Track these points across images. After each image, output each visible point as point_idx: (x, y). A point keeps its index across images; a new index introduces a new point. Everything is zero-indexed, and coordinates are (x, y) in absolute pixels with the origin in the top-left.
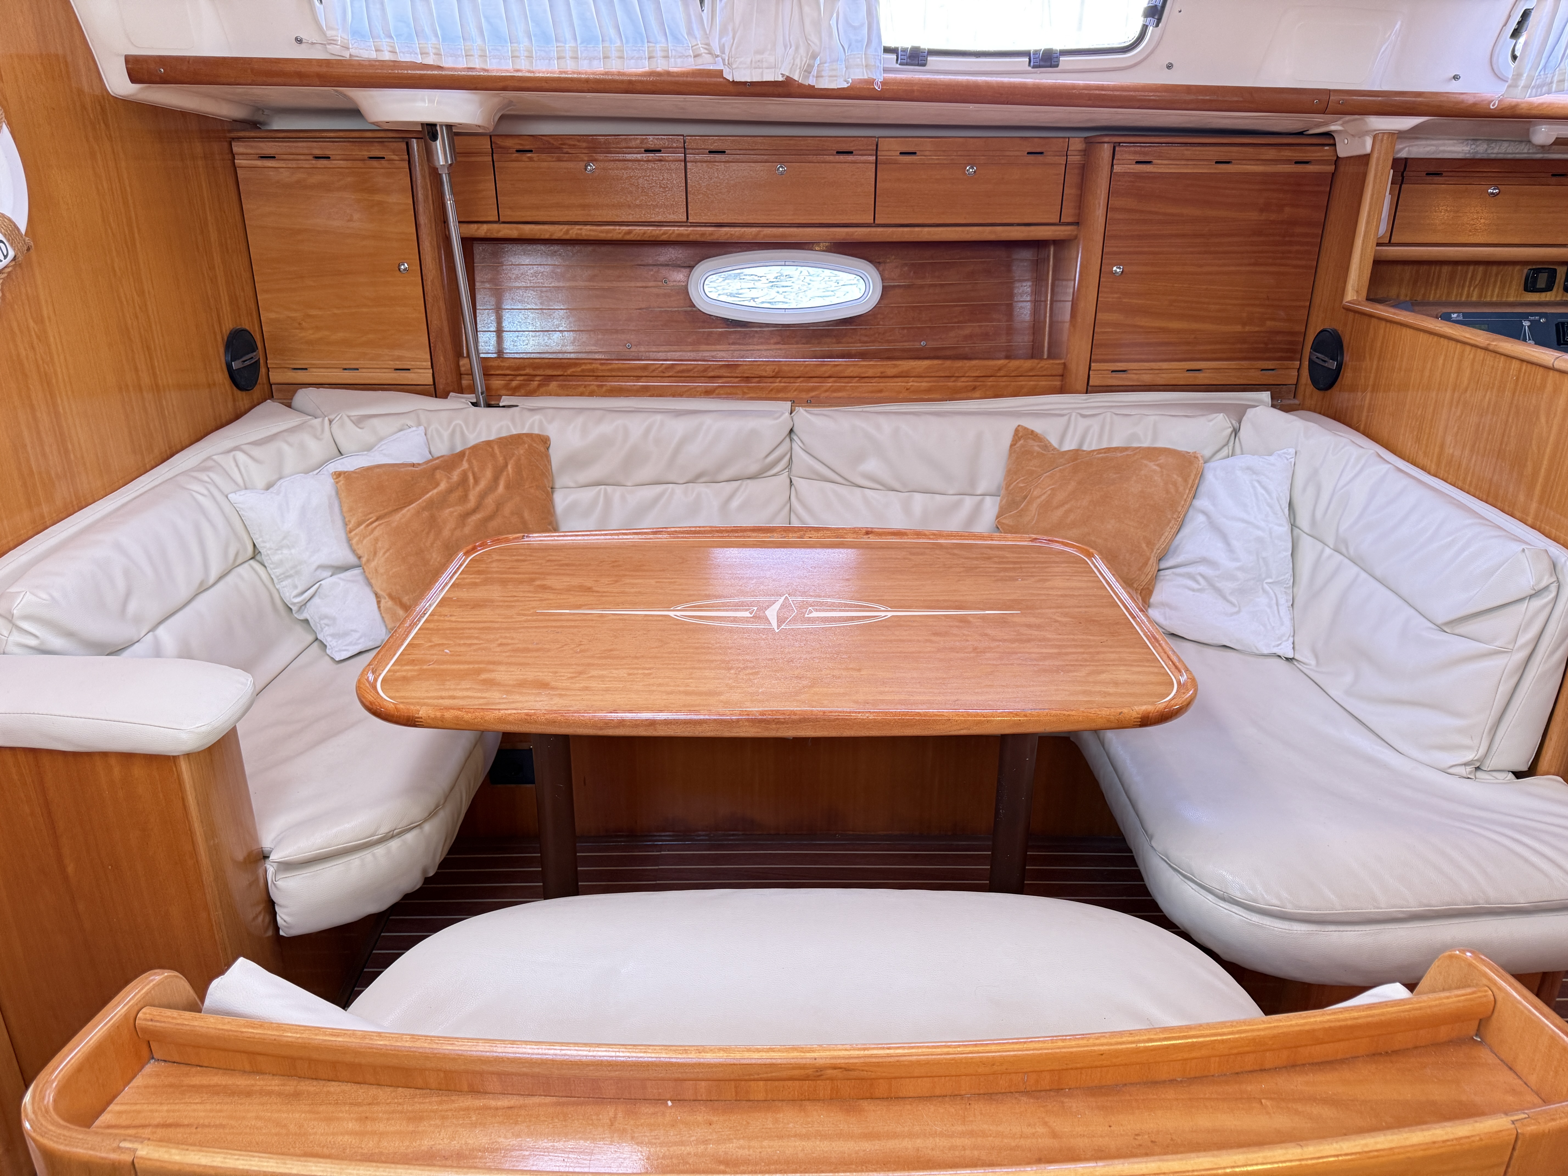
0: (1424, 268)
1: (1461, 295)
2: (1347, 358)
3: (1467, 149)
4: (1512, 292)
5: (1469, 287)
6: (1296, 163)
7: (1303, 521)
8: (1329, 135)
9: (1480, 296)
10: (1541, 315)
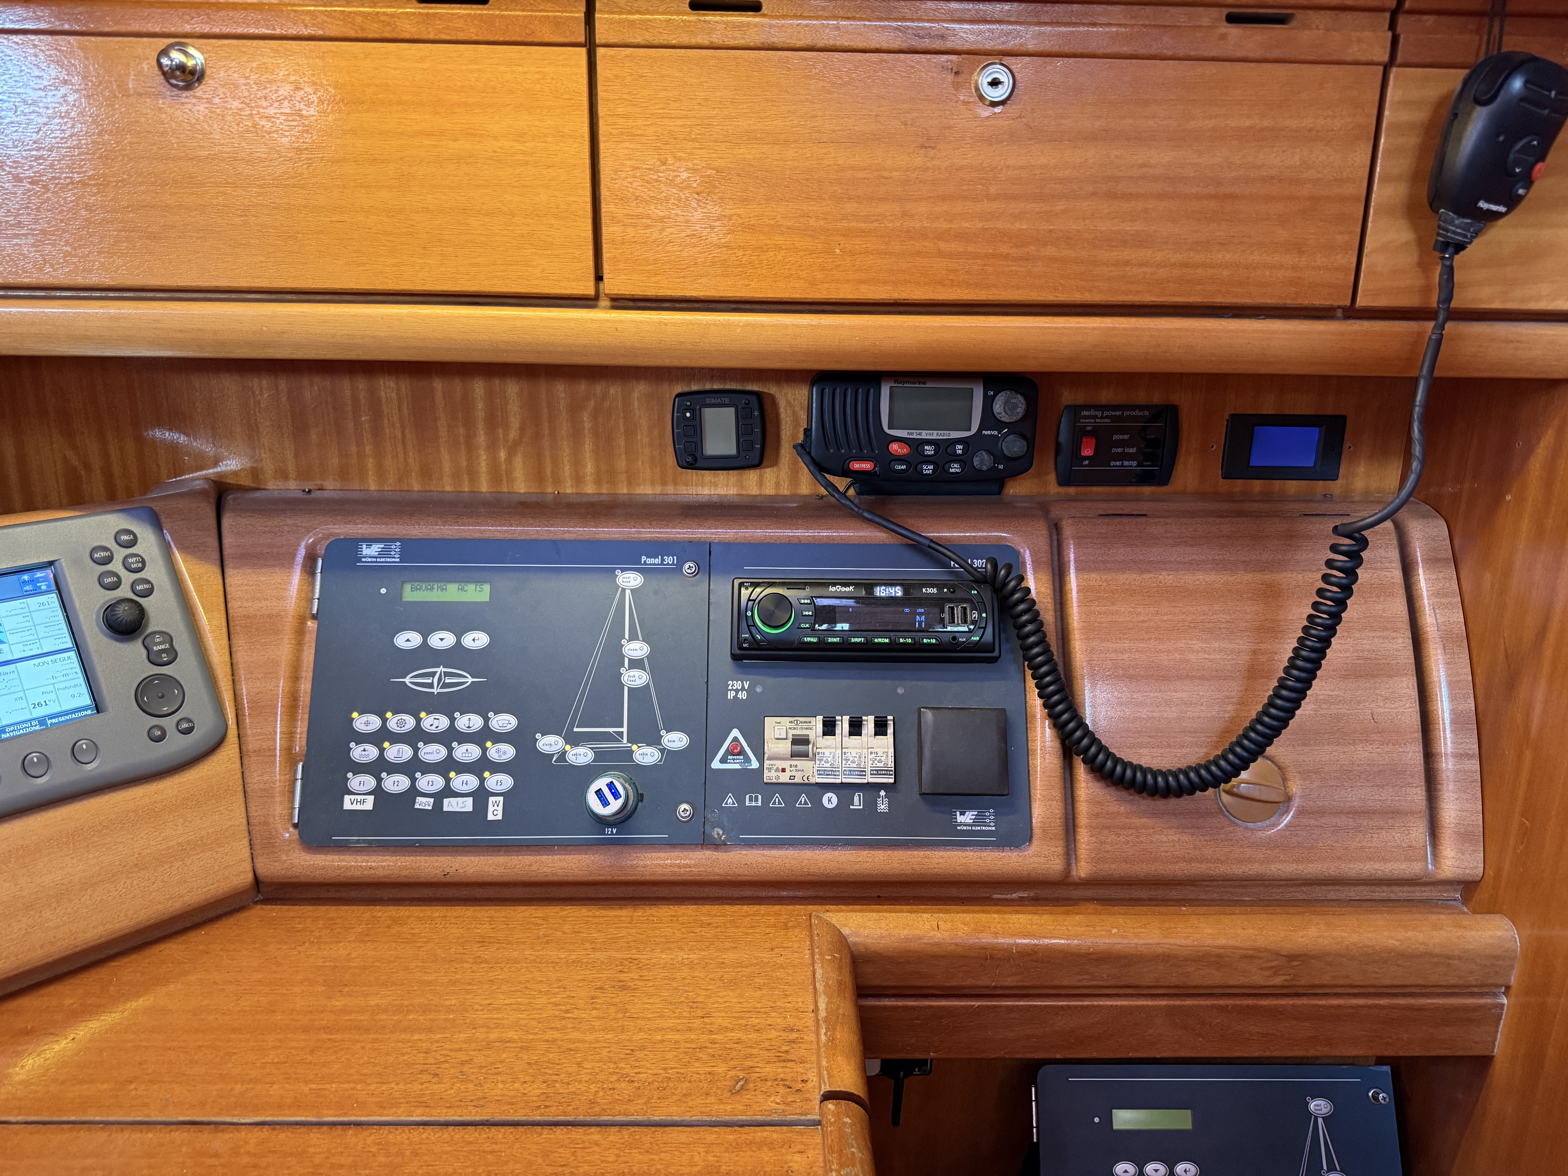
4: (641, 468)
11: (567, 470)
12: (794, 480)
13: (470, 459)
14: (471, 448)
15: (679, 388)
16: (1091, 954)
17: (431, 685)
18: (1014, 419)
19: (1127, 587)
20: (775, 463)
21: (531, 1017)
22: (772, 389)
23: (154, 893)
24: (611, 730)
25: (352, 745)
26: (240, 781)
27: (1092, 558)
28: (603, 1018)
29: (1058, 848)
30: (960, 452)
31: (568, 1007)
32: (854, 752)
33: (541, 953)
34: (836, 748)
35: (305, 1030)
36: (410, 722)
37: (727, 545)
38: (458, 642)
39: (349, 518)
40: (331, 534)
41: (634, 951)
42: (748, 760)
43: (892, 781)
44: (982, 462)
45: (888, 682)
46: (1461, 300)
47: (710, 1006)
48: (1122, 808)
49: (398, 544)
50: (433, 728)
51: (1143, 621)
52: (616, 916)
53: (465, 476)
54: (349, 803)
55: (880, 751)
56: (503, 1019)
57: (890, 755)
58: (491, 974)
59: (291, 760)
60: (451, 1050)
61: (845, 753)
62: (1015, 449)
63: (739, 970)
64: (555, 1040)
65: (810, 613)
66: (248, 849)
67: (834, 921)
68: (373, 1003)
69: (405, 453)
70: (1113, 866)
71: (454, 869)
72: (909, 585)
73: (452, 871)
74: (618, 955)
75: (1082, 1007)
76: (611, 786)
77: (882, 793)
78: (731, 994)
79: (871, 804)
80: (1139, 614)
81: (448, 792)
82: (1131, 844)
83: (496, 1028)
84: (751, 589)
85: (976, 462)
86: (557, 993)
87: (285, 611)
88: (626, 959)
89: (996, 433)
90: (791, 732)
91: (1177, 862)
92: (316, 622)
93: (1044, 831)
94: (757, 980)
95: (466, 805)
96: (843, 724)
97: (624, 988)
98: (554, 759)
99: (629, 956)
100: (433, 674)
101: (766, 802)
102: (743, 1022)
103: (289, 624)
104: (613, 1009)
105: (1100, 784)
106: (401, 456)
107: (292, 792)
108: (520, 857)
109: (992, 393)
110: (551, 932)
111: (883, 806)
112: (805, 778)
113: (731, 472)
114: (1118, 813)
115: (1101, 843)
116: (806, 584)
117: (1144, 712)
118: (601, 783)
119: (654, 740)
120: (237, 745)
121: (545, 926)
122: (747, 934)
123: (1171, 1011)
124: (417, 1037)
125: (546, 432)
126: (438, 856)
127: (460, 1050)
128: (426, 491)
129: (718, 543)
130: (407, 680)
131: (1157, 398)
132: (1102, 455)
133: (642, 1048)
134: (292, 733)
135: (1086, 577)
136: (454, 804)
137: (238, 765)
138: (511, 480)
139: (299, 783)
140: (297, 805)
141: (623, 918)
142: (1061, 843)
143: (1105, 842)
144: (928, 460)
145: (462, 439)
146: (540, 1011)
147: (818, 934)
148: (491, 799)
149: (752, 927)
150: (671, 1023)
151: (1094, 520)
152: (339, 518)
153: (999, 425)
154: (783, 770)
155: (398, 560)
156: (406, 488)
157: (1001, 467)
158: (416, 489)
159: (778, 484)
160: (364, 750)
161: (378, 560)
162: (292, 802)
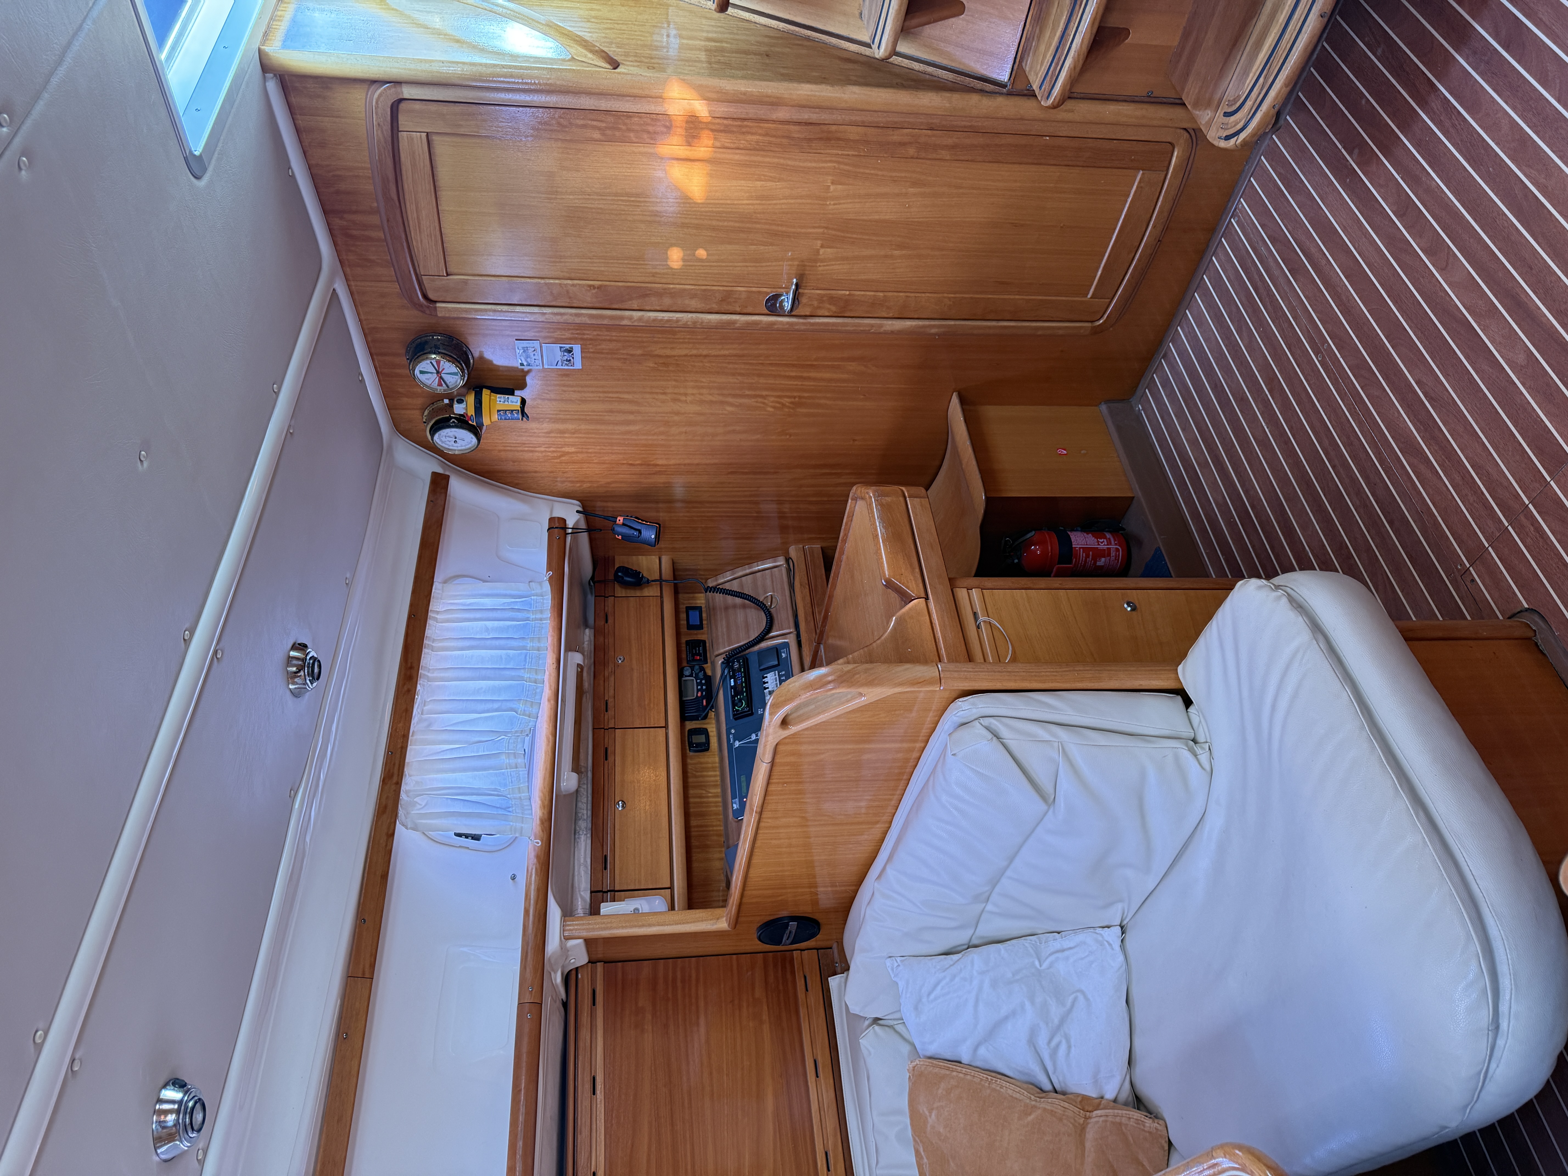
0: (694, 842)
1: (716, 802)
2: (785, 913)
3: (583, 837)
4: (710, 760)
5: (708, 797)
6: (594, 1004)
7: (962, 937)
8: (566, 979)
9: (715, 786)
10: (728, 733)
11: (711, 779)
12: (710, 722)
13: (712, 802)
14: (708, 803)
15: (688, 751)
18: (690, 670)
20: (705, 729)
22: (687, 729)
29: (788, 636)
30: (699, 680)
45: (753, 676)
46: (657, 577)
48: (776, 626)
55: (770, 675)
57: (771, 673)
77: (780, 673)
82: (784, 622)
85: (701, 677)
89: (693, 674)
91: (787, 612)
96: (765, 686)
105: (772, 632)
109: (684, 675)
111: (783, 670)
113: (709, 741)
114: (778, 627)
115: (785, 628)
125: (703, 784)
131: (684, 645)
132: (699, 654)
138: (717, 793)
142: (786, 636)
144: (702, 687)
145: (707, 805)
153: (691, 674)
159: (711, 727)
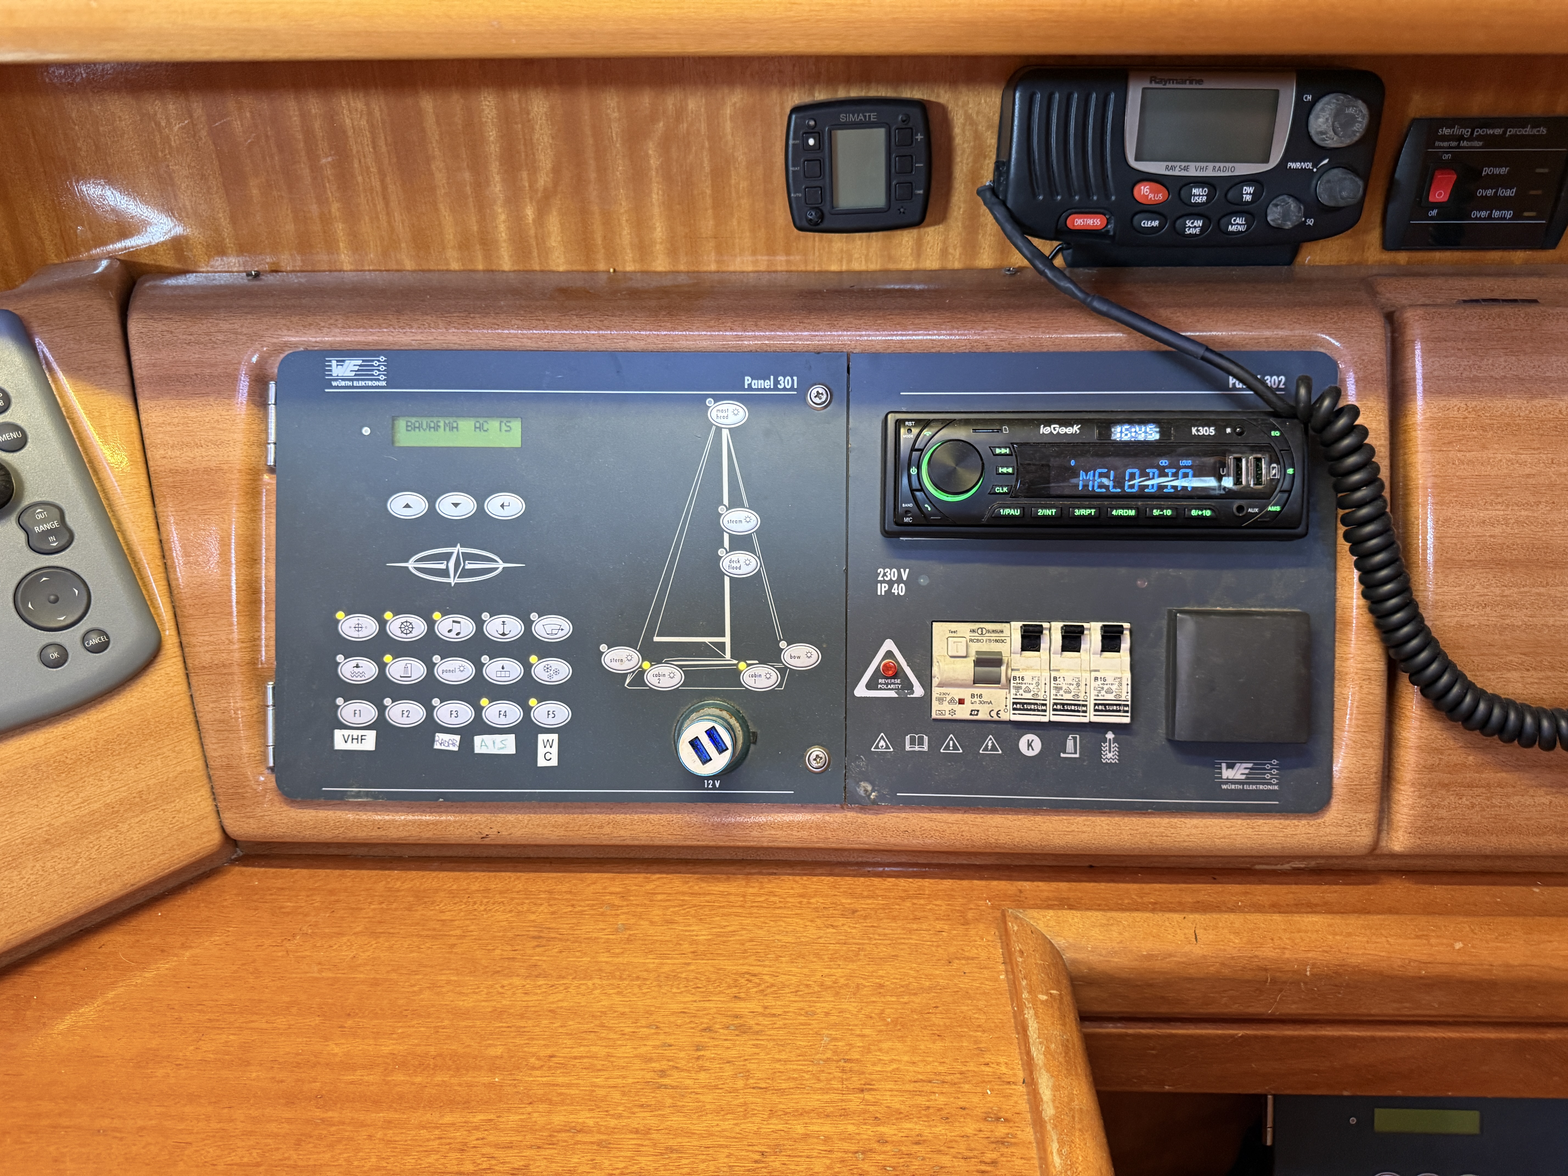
4: (742, 231)
11: (626, 235)
12: (971, 245)
13: (483, 220)
14: (483, 206)
15: (797, 98)
16: (1421, 978)
17: (445, 573)
18: (1347, 142)
19: (1507, 420)
20: (942, 218)
21: (611, 1082)
22: (943, 96)
23: (79, 876)
24: (707, 640)
25: (340, 658)
26: (189, 709)
27: (1453, 373)
28: (716, 1087)
29: (1368, 815)
30: (1248, 198)
31: (664, 1065)
32: (1070, 676)
33: (620, 960)
34: (1041, 670)
35: (290, 1099)
36: (419, 627)
37: (875, 357)
38: (481, 509)
39: (310, 320)
40: (286, 344)
41: (751, 960)
42: (910, 687)
43: (1127, 720)
44: (1285, 216)
45: (1123, 571)
47: (870, 1068)
48: (1471, 758)
49: (382, 358)
50: (453, 634)
51: (1528, 476)
52: (722, 894)
53: (478, 247)
54: (341, 741)
55: (1110, 676)
56: (569, 1086)
57: (1124, 682)
58: (551, 999)
59: (257, 678)
60: (497, 1146)
61: (1055, 679)
62: (1344, 194)
63: (906, 999)
64: (648, 1131)
65: (1010, 470)
66: (210, 801)
67: (1041, 927)
68: (386, 1050)
69: (388, 214)
70: (1448, 838)
71: (495, 830)
72: (1170, 422)
73: (492, 833)
74: (730, 966)
75: (1392, 1039)
76: (712, 734)
77: (1110, 736)
78: (899, 1045)
79: (1092, 752)
80: (1523, 464)
81: (479, 726)
82: (1477, 808)
83: (563, 1103)
84: (915, 431)
85: (1274, 215)
86: (646, 1038)
87: (227, 462)
88: (742, 975)
89: (1308, 165)
90: (975, 648)
91: (1544, 834)
92: (275, 476)
93: (1350, 790)
94: (934, 1019)
95: (506, 745)
96: (1054, 633)
97: (743, 1030)
98: (628, 681)
99: (745, 968)
100: (447, 557)
101: (935, 745)
102: (921, 1101)
103: (236, 482)
104: (729, 1070)
105: (1441, 724)
106: (383, 217)
107: (264, 722)
108: (587, 816)
109: (1310, 98)
110: (632, 921)
111: (1110, 754)
112: (994, 714)
113: (873, 234)
114: (1464, 765)
115: (1434, 807)
116: (1003, 422)
117: (1518, 617)
118: (696, 729)
119: (771, 656)
120: (180, 658)
121: (625, 910)
122: (911, 931)
123: (1522, 1046)
124: (448, 1119)
125: (593, 176)
126: (472, 813)
127: (510, 1146)
128: (423, 271)
129: (863, 354)
130: (411, 565)
132: (1463, 200)
133: (777, 1150)
134: (255, 640)
135: (1442, 404)
136: (490, 744)
137: (183, 687)
139: (270, 712)
140: (271, 742)
141: (732, 898)
142: (1373, 807)
143: (1439, 806)
144: (1196, 212)
145: (468, 189)
146: (624, 1073)
147: (1021, 952)
148: (542, 737)
149: (916, 919)
150: (814, 1100)
151: (1459, 311)
152: (295, 319)
153: (1315, 151)
154: (961, 702)
155: (384, 384)
156: (395, 267)
157: (1310, 222)
158: (408, 268)
159: (944, 252)
160: (357, 666)
161: (355, 383)
162: (265, 736)
